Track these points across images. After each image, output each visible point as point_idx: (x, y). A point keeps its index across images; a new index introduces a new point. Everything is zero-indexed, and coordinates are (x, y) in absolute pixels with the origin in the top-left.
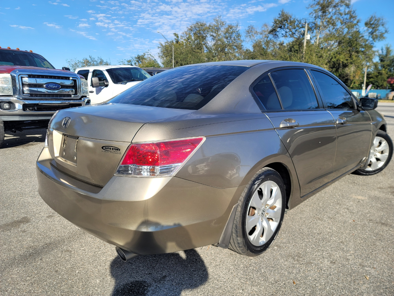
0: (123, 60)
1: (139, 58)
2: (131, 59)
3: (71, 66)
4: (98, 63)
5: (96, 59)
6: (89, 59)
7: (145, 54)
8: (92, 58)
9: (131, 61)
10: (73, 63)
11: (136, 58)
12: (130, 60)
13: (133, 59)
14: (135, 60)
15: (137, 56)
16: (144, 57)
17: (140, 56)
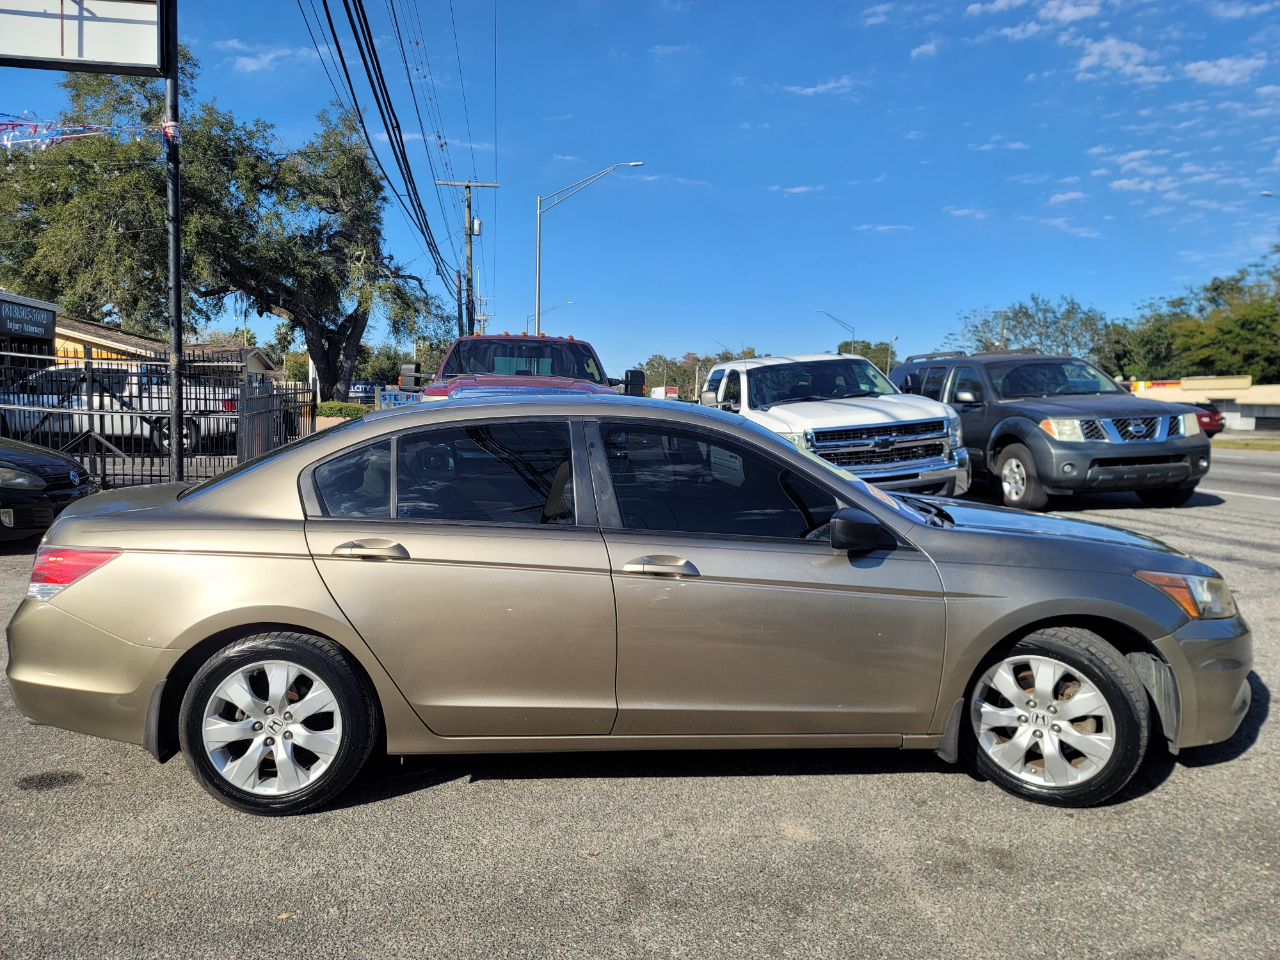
0: (1153, 301)
1: (1216, 289)
2: (1184, 293)
3: (971, 329)
4: (1058, 315)
5: (1053, 304)
6: (1030, 304)
7: (1244, 273)
8: (1040, 301)
9: (1185, 301)
10: (978, 322)
11: (1206, 289)
12: (1182, 299)
13: (1196, 294)
14: (1202, 295)
15: (1209, 283)
16: (1241, 284)
17: (1222, 282)
